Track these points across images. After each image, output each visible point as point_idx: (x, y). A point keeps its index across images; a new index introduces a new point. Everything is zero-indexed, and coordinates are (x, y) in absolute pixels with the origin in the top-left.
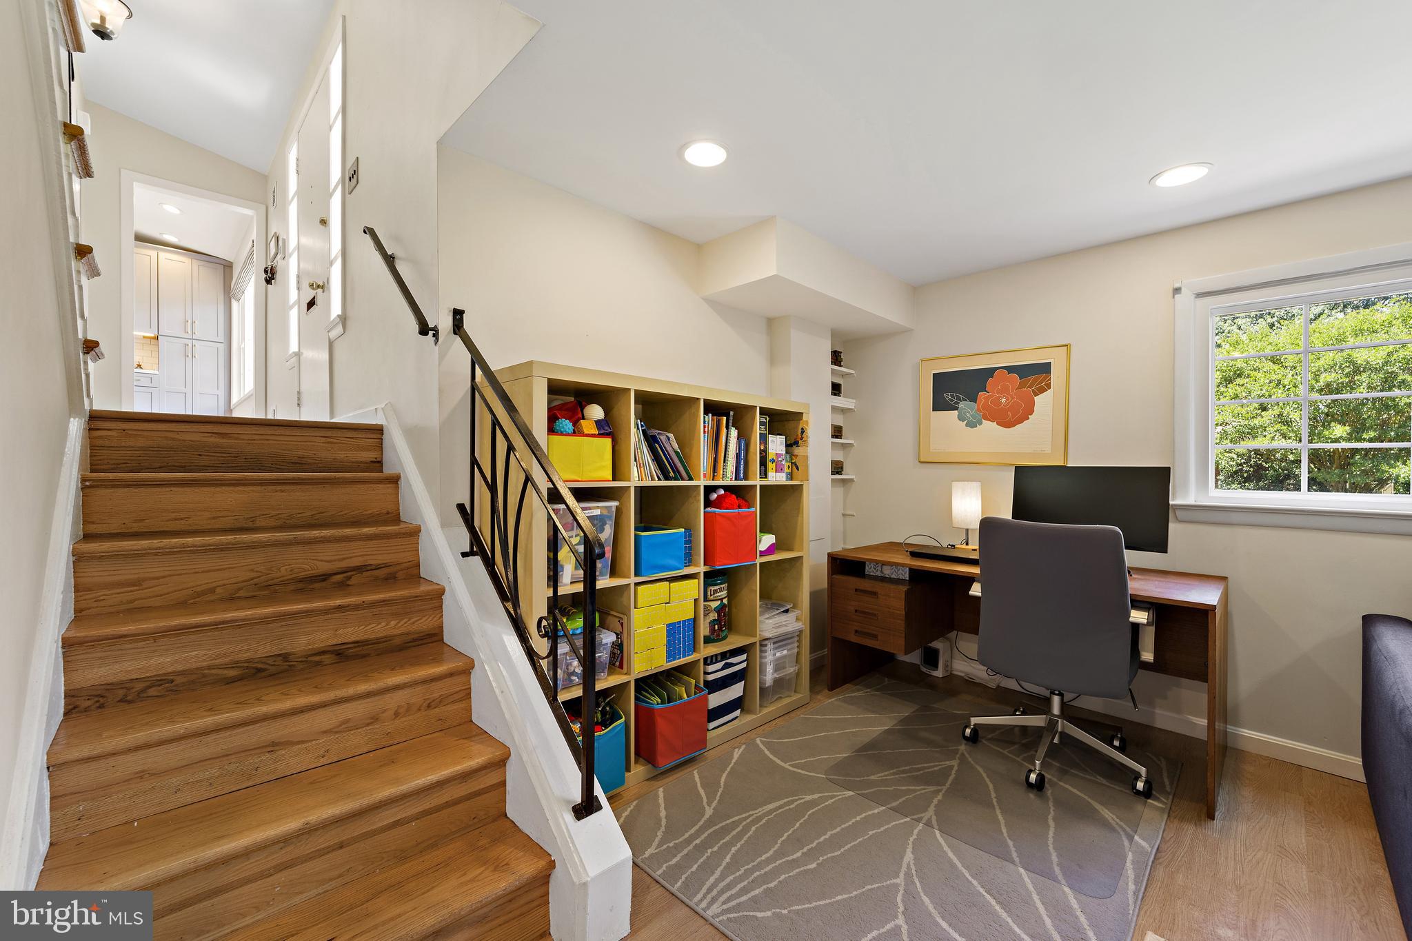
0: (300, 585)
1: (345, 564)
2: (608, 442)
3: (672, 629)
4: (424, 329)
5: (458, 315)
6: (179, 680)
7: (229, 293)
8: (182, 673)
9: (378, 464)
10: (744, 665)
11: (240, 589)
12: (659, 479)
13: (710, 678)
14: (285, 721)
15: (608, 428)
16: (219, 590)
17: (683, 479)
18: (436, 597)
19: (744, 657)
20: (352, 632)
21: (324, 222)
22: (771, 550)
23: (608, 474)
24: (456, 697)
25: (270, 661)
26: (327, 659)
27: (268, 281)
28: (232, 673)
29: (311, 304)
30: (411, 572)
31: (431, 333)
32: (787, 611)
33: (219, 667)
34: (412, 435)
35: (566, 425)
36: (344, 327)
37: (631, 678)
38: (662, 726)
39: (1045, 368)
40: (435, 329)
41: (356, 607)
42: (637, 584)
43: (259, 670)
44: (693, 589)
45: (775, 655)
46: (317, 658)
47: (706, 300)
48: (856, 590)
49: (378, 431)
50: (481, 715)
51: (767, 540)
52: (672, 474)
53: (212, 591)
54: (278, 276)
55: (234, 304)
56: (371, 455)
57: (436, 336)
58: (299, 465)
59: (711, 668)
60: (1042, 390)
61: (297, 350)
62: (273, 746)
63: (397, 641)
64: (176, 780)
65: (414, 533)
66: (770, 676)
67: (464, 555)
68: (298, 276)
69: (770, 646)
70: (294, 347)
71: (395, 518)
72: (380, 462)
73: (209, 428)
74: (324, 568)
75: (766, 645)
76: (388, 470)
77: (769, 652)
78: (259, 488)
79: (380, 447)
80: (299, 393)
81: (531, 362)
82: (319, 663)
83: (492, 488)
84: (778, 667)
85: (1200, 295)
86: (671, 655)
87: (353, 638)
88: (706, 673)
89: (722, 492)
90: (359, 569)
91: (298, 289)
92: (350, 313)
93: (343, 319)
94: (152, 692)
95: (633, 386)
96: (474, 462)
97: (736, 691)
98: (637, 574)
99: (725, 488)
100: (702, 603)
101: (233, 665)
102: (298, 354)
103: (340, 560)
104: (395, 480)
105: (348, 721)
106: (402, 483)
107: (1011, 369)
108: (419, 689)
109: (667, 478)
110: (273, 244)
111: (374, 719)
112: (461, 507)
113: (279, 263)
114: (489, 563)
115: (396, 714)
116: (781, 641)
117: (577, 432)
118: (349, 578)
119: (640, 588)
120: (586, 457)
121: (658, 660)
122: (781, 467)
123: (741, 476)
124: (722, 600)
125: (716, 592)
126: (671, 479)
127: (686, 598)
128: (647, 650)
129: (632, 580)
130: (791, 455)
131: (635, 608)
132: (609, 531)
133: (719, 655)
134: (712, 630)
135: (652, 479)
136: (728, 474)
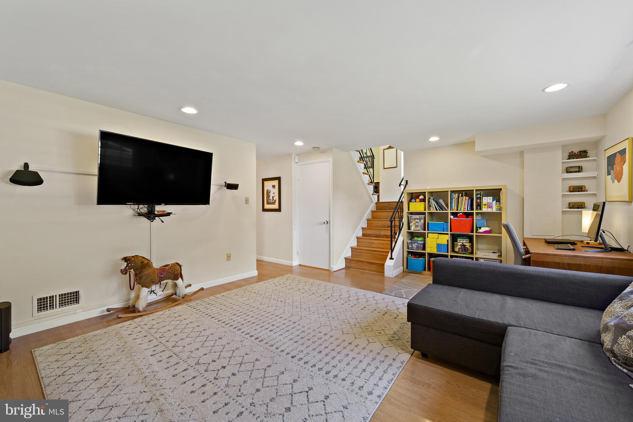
0: (388, 227)
2: (423, 203)
3: (439, 245)
4: (400, 185)
5: (407, 182)
6: (370, 235)
11: (381, 226)
14: (374, 240)
15: (423, 200)
17: (446, 210)
23: (422, 210)
25: (378, 235)
28: (375, 235)
32: (494, 252)
35: (413, 200)
37: (427, 252)
42: (428, 233)
44: (447, 237)
62: (373, 243)
82: (384, 237)
87: (388, 234)
98: (428, 231)
99: (462, 213)
100: (450, 242)
108: (389, 241)
111: (383, 244)
115: (386, 244)
117: (415, 202)
120: (417, 206)
121: (434, 251)
122: (490, 207)
123: (469, 209)
124: (463, 243)
125: (460, 240)
126: (443, 210)
127: (445, 239)
128: (431, 248)
129: (426, 231)
130: (498, 203)
131: (428, 237)
132: (422, 221)
133: (460, 256)
134: (459, 250)
135: (437, 210)
136: (463, 209)
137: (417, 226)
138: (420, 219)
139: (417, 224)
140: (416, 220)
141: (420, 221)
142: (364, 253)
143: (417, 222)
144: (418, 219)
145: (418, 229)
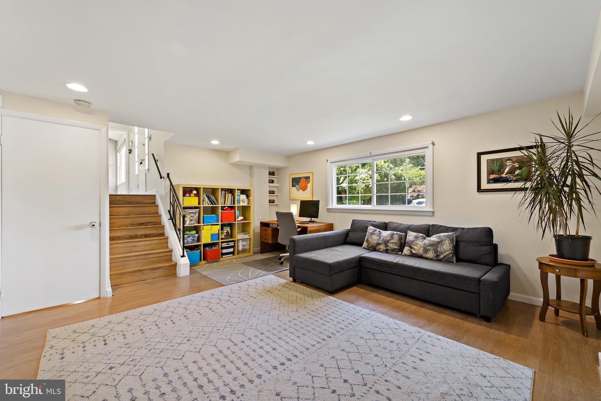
0: (139, 225)
1: (147, 221)
2: (197, 198)
3: (212, 235)
4: (161, 178)
5: (168, 174)
6: (120, 237)
7: (116, 151)
8: (120, 236)
9: (154, 203)
10: (233, 245)
11: (128, 225)
12: (210, 205)
13: (223, 246)
14: (136, 243)
15: (198, 195)
16: (125, 225)
17: (216, 205)
18: (163, 227)
19: (233, 243)
20: (148, 232)
21: (144, 145)
22: (241, 220)
23: (197, 204)
24: (166, 243)
25: (134, 236)
26: (143, 236)
27: (130, 153)
28: (128, 237)
29: (141, 163)
30: (160, 223)
31: (163, 178)
32: (247, 234)
33: (126, 236)
34: (161, 196)
35: (188, 195)
36: (148, 171)
37: (202, 244)
38: (208, 253)
39: (309, 178)
40: (164, 177)
41: (148, 228)
42: (203, 225)
43: (132, 237)
44: (218, 227)
45: (242, 243)
46: (142, 236)
47: (230, 164)
48: (264, 230)
49: (154, 196)
50: (170, 246)
51: (241, 218)
52: (214, 204)
53: (124, 225)
54: (132, 152)
55: (118, 154)
56: (153, 201)
57: (164, 178)
58: (138, 203)
59: (223, 244)
60: (309, 183)
61: (137, 174)
62: (135, 246)
63: (156, 234)
64: (121, 249)
65: (160, 216)
66: (241, 248)
67: (169, 219)
68: (138, 155)
69: (240, 241)
70: (137, 173)
71: (158, 214)
72: (155, 202)
73: (122, 197)
74: (143, 222)
75: (239, 241)
76: (156, 204)
77: (240, 243)
78: (131, 208)
79: (155, 199)
80: (138, 185)
81: (179, 184)
82: (142, 237)
83: (173, 206)
84: (243, 246)
85: (331, 163)
86: (212, 240)
87: (148, 233)
88: (221, 245)
89: (227, 207)
90: (149, 222)
91: (138, 158)
92: (150, 168)
93: (148, 170)
94: (116, 239)
95: (202, 187)
96: (171, 203)
97: (231, 250)
98: (203, 223)
99: (228, 206)
100: (220, 231)
101: (128, 236)
102: (138, 175)
103: (146, 221)
104: (157, 206)
105: (146, 244)
106: (158, 206)
107: (304, 177)
108: (158, 241)
109: (213, 204)
110: (131, 143)
111: (151, 244)
112: (169, 211)
113: (132, 148)
114: (172, 221)
115: (154, 244)
116: (243, 240)
117: (190, 196)
118: (148, 224)
119: (204, 226)
120: (192, 201)
121: (209, 241)
122: (244, 202)
123: (232, 204)
124: (227, 230)
125: (226, 228)
126: (213, 205)
127: (216, 229)
128: (206, 239)
129: (202, 224)
130: (247, 199)
131: (203, 230)
132: (197, 215)
133: (225, 241)
134: (225, 237)
135: (208, 205)
136: (228, 204)
137: (191, 220)
138: (195, 213)
139: (191, 218)
140: (191, 215)
141: (195, 215)
142: (132, 260)
143: (192, 216)
144: (193, 213)
145: (192, 223)
